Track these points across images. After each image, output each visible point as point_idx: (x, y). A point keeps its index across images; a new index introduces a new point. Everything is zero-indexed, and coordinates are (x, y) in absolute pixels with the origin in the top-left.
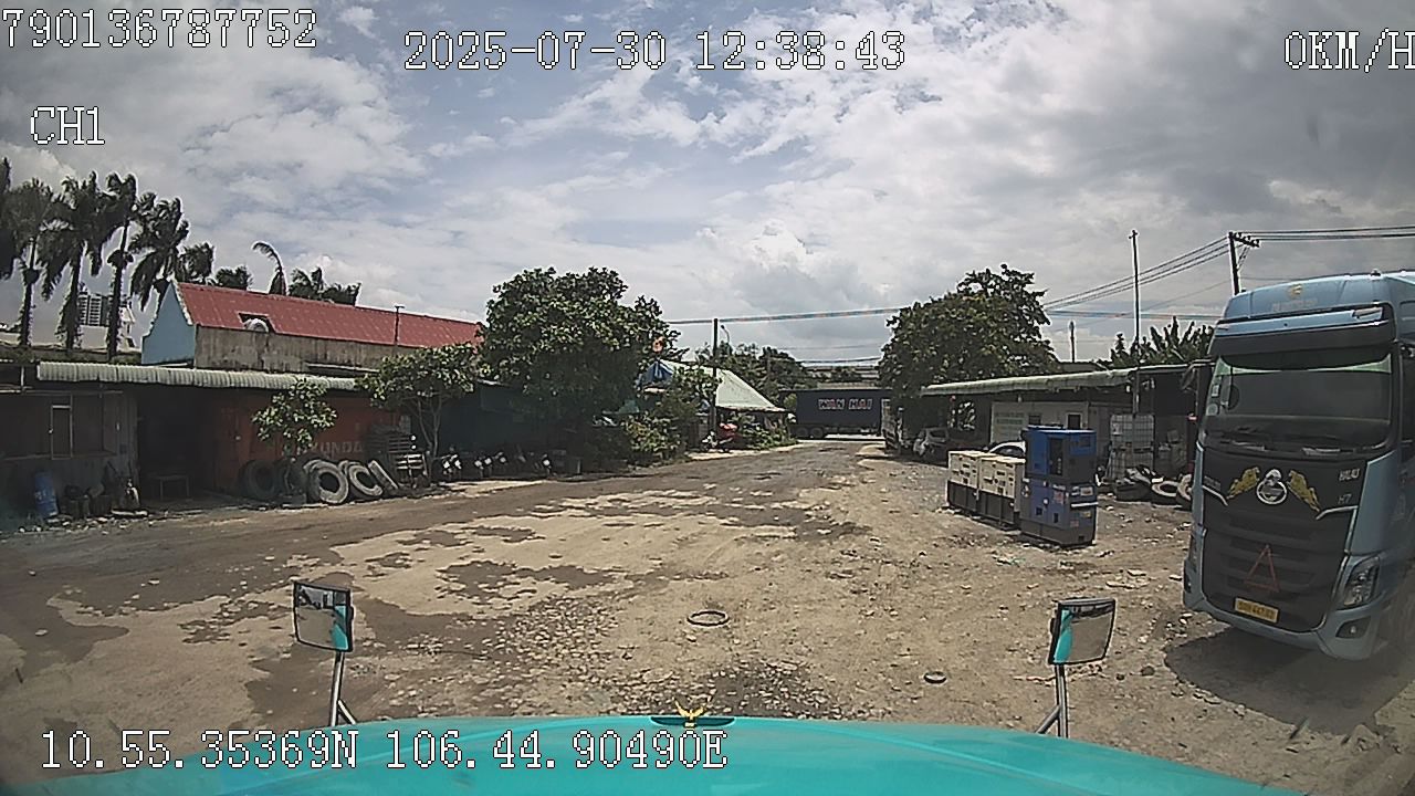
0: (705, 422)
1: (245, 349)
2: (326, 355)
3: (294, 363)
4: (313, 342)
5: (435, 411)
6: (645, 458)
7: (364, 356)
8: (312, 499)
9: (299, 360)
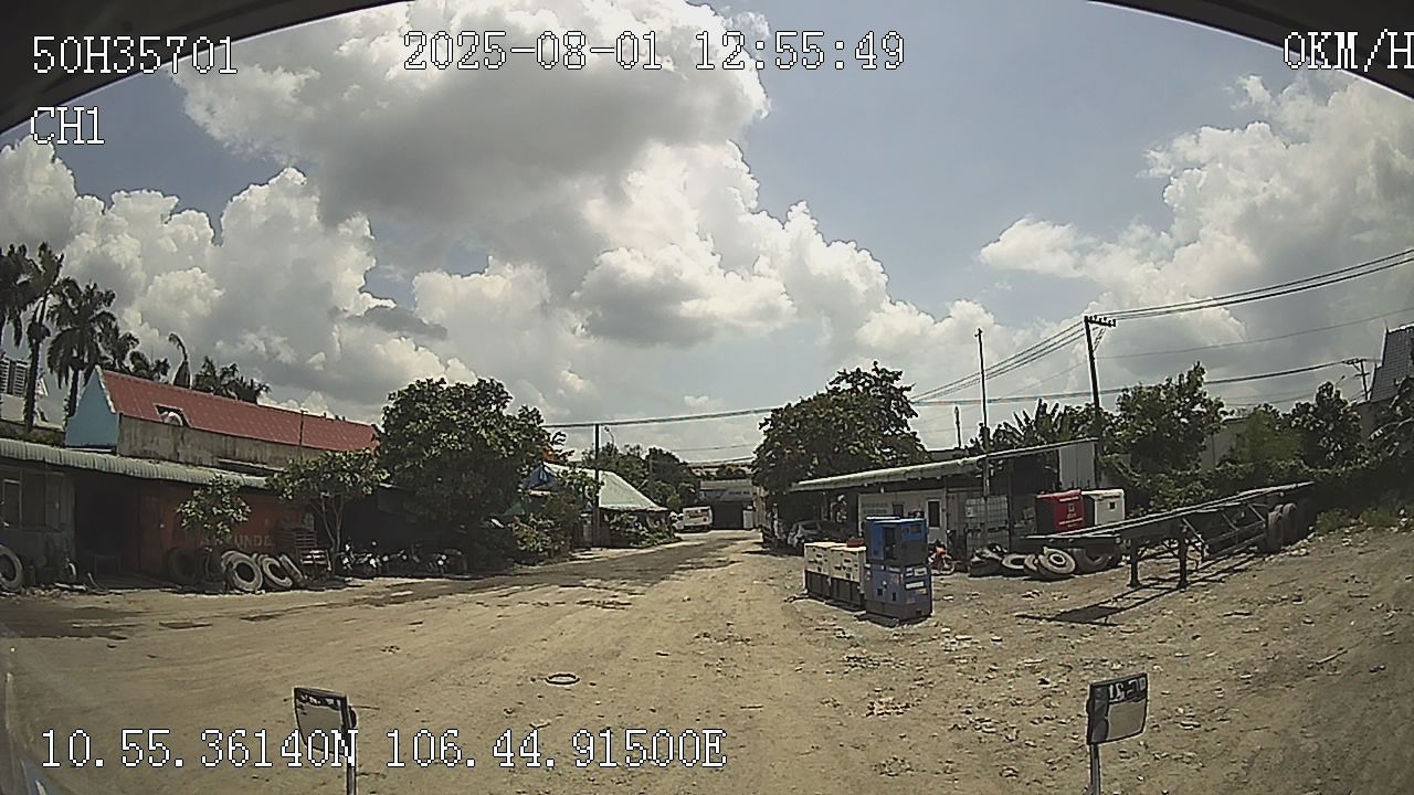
0: (589, 522)
1: (162, 440)
2: (235, 453)
3: (207, 458)
4: (224, 438)
5: (338, 511)
6: (531, 557)
7: (269, 454)
8: (230, 587)
9: (210, 455)
